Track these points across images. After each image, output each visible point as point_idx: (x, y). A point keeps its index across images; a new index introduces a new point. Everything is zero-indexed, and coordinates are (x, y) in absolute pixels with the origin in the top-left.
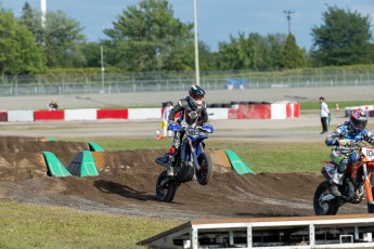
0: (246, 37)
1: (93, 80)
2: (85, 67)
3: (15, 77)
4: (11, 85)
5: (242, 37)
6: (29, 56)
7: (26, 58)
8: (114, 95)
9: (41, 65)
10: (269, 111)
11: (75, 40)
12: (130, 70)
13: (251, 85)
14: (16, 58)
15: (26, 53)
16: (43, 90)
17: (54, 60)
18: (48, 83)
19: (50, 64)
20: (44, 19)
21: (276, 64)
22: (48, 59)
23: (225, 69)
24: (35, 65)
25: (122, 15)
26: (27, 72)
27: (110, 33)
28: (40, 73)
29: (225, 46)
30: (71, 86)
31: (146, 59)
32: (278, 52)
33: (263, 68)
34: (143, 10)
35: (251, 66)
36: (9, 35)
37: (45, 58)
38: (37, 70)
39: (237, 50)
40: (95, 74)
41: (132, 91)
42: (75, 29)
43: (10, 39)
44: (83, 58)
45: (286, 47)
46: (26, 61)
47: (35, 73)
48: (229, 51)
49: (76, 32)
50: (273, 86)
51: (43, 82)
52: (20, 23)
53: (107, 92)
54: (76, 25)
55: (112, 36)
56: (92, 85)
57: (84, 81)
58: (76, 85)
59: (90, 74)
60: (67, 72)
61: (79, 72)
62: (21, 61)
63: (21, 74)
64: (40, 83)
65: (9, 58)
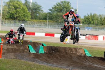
0: (92, 15)
2: (42, 20)
3: (21, 21)
4: (19, 23)
5: (91, 15)
6: (26, 15)
7: (25, 16)
8: (51, 29)
9: (29, 18)
10: (98, 38)
11: (40, 12)
12: (56, 22)
13: (93, 29)
14: (22, 15)
15: (25, 14)
16: (29, 26)
17: (33, 17)
18: (31, 24)
19: (32, 18)
20: (31, 4)
21: (101, 24)
23: (85, 24)
24: (27, 18)
26: (25, 20)
27: (50, 10)
29: (86, 17)
30: (38, 25)
31: (61, 19)
32: (102, 20)
33: (97, 25)
35: (93, 24)
36: (20, 8)
37: (31, 16)
38: (28, 20)
39: (89, 18)
40: (45, 22)
41: (56, 28)
42: (40, 8)
43: (20, 10)
45: (104, 19)
46: (25, 17)
47: (27, 20)
48: (87, 18)
49: (40, 9)
50: (99, 30)
51: (29, 23)
52: (24, 5)
53: (48, 28)
55: (52, 11)
56: (44, 25)
57: (42, 24)
58: (39, 25)
59: (44, 22)
60: (37, 21)
61: (40, 21)
62: (23, 17)
63: (23, 20)
64: (28, 24)
65: (19, 15)
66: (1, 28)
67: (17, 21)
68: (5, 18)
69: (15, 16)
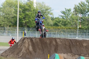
14: (32, 20)
25: (78, 5)
27: (64, 13)
34: (87, 3)
54: (50, 9)
55: (65, 14)
61: (58, 28)
65: (29, 20)
69: (24, 22)
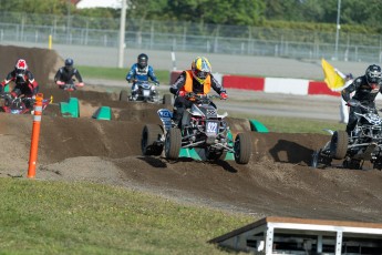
1: (327, 41)
2: (318, 19)
3: (219, 27)
4: (210, 37)
7: (238, 1)
12: (380, 31)
16: (252, 47)
17: (278, 8)
18: (263, 39)
19: (271, 14)
22: (268, 5)
24: (248, 12)
26: (239, 21)
28: (254, 24)
30: (295, 46)
37: (264, 5)
38: (250, 20)
40: (330, 33)
44: (319, 10)
47: (247, 24)
51: (256, 37)
53: (341, 59)
57: (313, 41)
58: (303, 47)
59: (323, 32)
60: (291, 27)
61: (307, 28)
62: (229, 6)
63: (227, 23)
64: (250, 39)
66: (125, 56)
67: (201, 26)
68: (145, 13)
69: (194, 3)
